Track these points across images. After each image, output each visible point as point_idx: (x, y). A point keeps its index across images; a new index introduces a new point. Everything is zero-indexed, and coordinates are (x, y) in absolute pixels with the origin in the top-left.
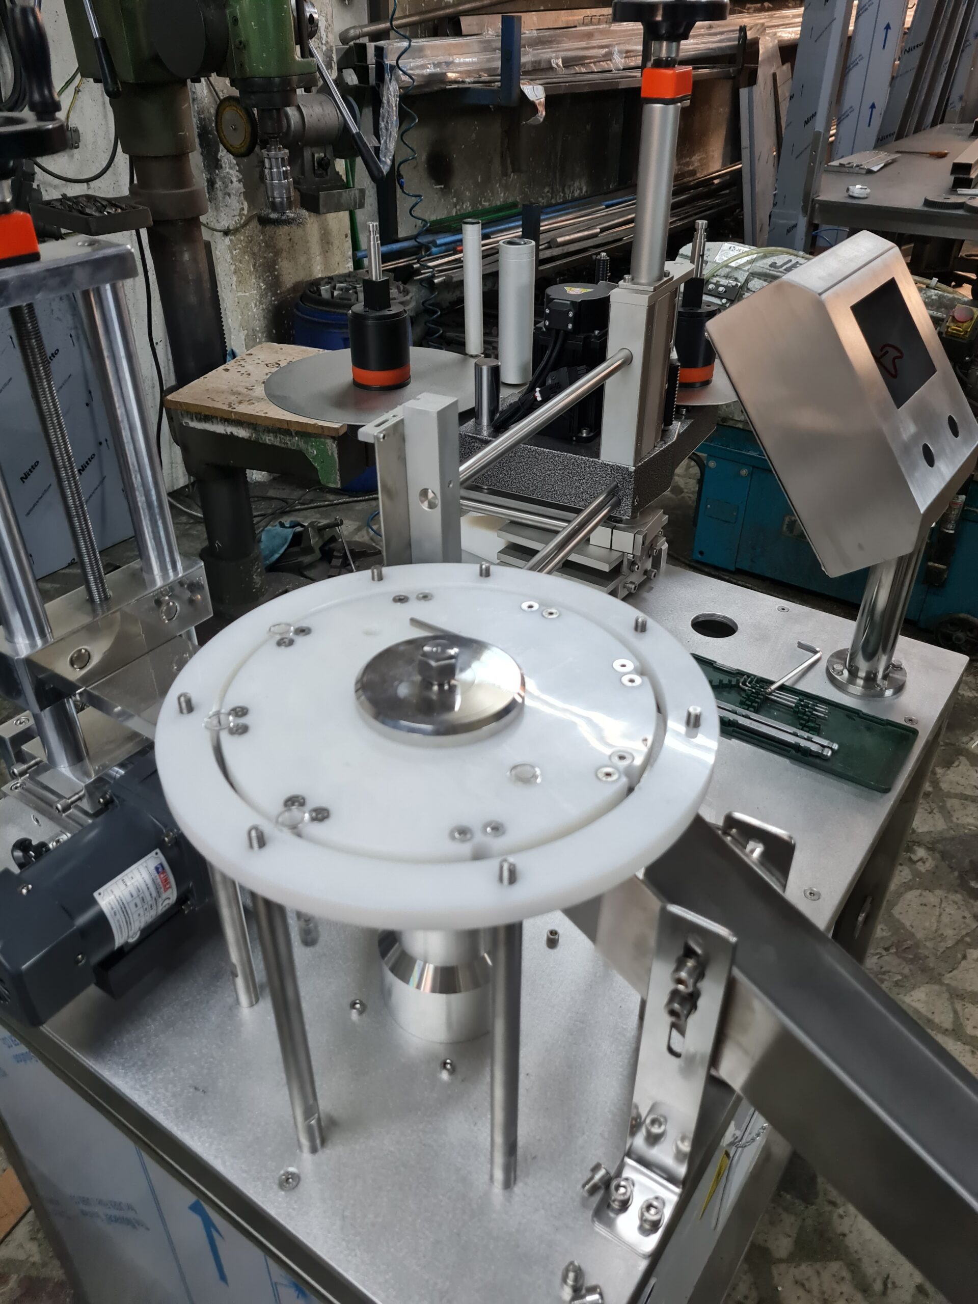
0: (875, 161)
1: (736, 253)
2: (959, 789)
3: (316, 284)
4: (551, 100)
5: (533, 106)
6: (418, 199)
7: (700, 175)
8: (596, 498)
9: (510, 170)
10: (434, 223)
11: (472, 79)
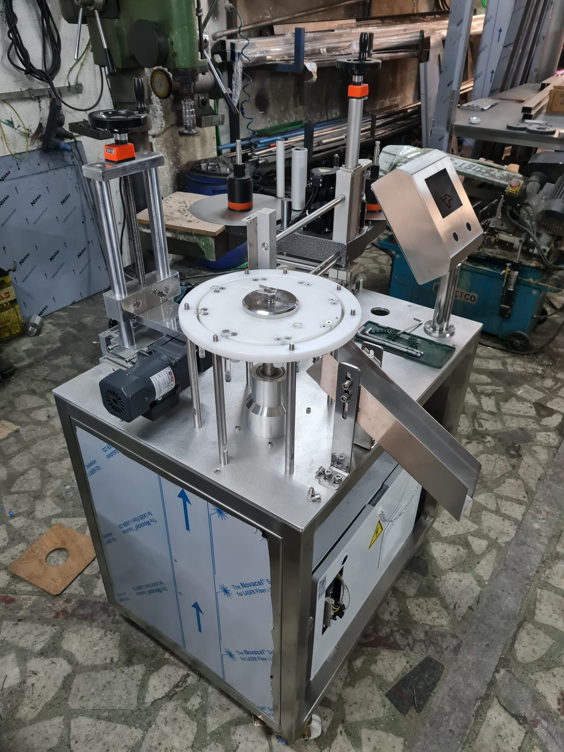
0: (485, 103)
1: (410, 151)
2: (511, 412)
3: (199, 163)
4: (320, 70)
5: (310, 74)
6: (251, 120)
7: (401, 107)
8: (330, 256)
9: (298, 104)
10: (259, 131)
11: (279, 59)
